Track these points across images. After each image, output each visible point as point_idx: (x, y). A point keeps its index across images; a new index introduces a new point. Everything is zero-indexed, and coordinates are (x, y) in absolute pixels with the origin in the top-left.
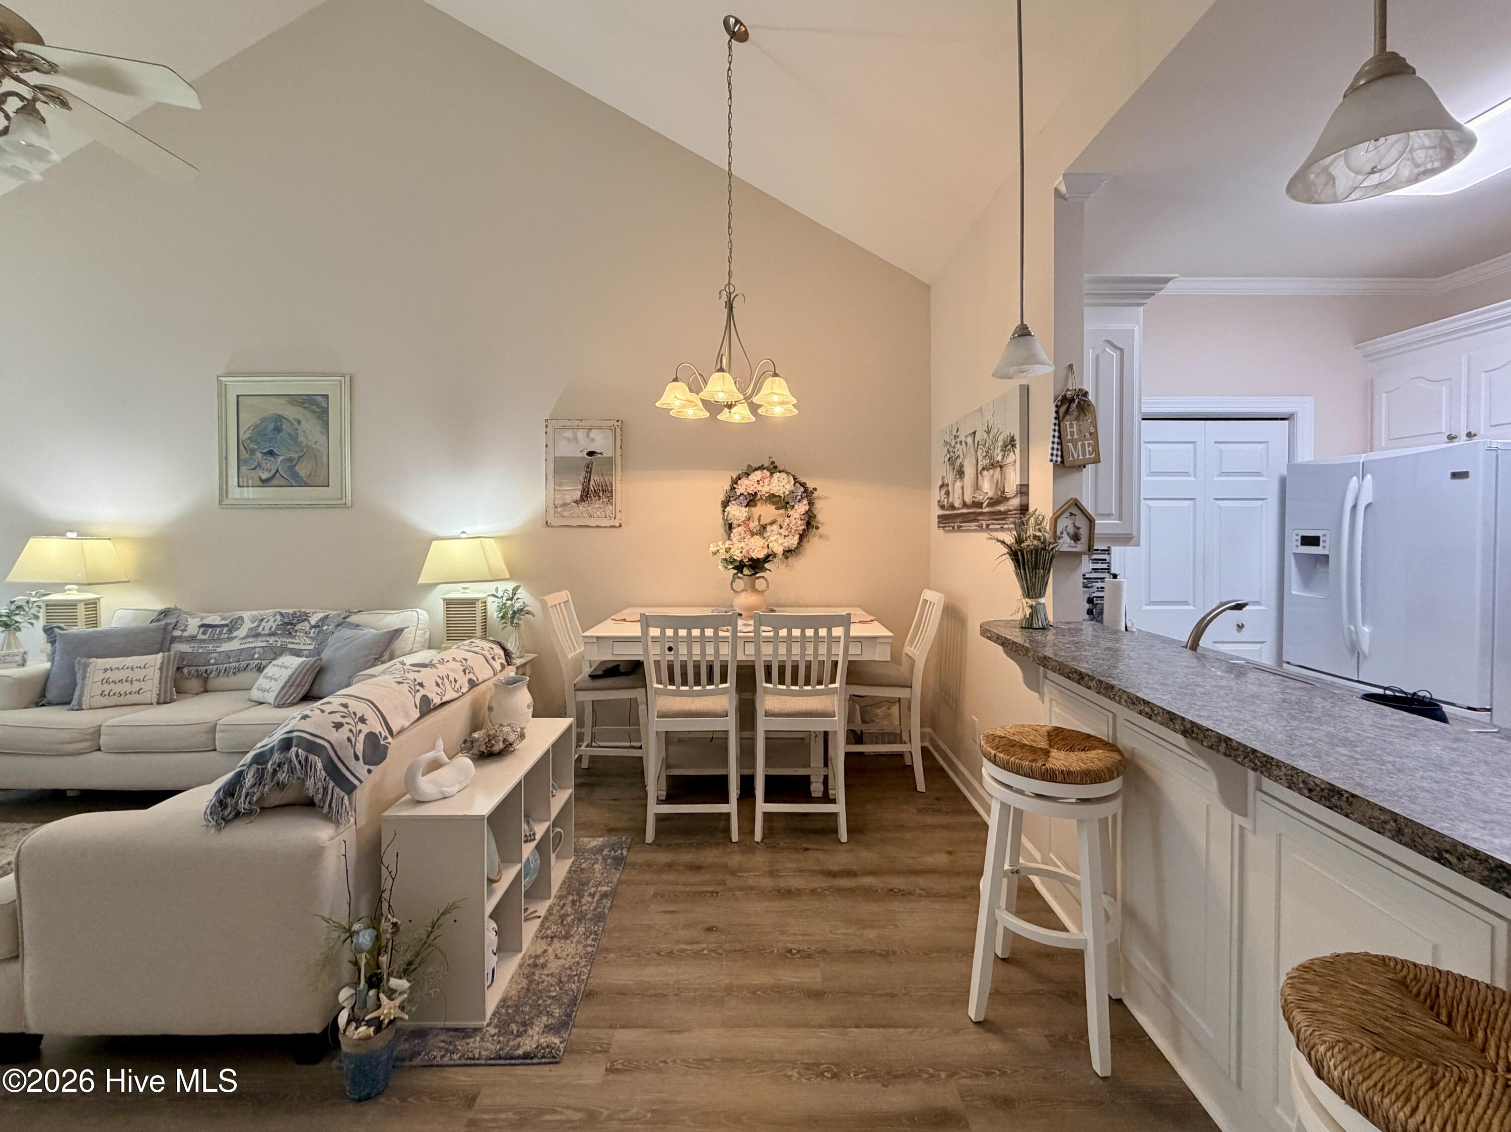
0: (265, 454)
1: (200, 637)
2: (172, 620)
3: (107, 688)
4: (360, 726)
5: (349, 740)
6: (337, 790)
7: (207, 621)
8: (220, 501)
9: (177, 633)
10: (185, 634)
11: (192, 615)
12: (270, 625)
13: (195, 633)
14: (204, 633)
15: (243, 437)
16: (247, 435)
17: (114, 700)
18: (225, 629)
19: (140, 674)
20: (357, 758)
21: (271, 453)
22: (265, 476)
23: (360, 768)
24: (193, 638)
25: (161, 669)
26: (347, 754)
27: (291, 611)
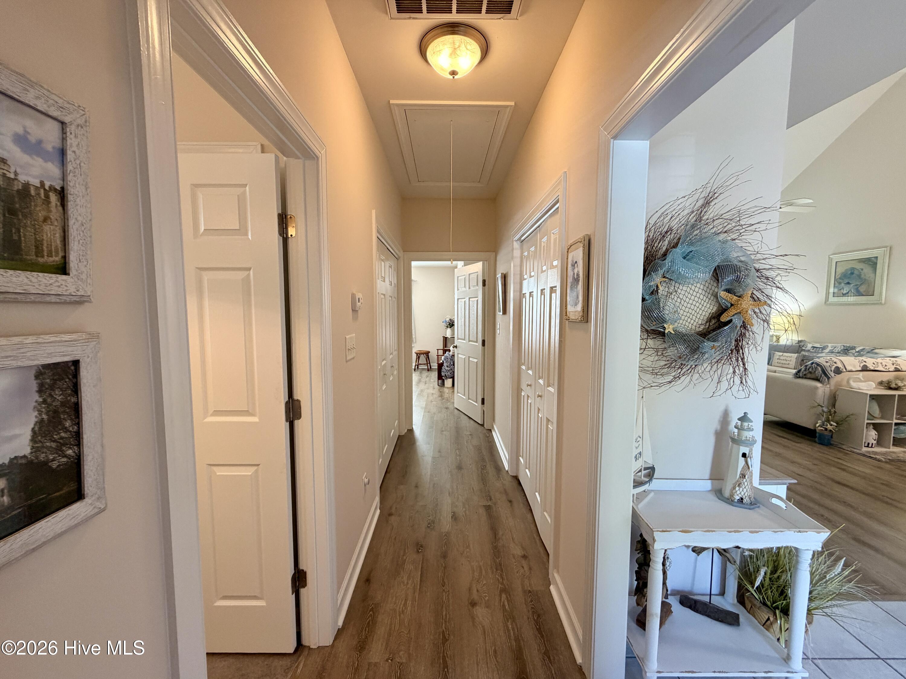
0: (845, 284)
1: (811, 350)
2: (802, 344)
3: (779, 361)
4: (834, 364)
5: (830, 366)
6: (824, 377)
7: (814, 346)
8: (825, 302)
9: (804, 348)
10: (806, 349)
11: (810, 343)
12: (838, 349)
13: (809, 349)
14: (813, 350)
15: (837, 277)
16: (839, 277)
17: (780, 365)
18: (821, 349)
19: (789, 359)
20: (831, 371)
21: (848, 283)
22: (845, 292)
23: (832, 374)
24: (809, 351)
25: (796, 358)
26: (829, 369)
27: (848, 345)
